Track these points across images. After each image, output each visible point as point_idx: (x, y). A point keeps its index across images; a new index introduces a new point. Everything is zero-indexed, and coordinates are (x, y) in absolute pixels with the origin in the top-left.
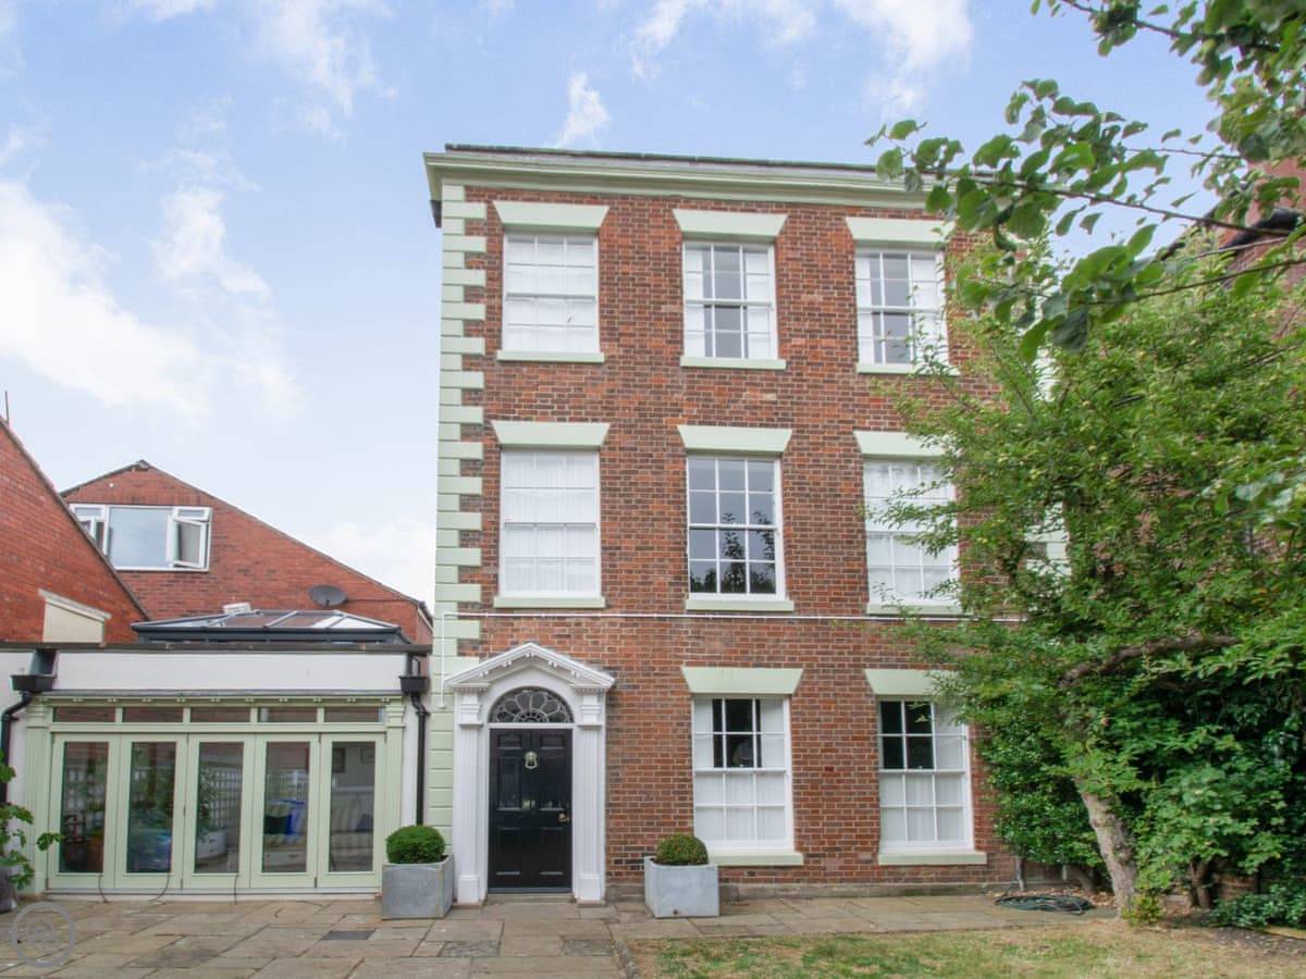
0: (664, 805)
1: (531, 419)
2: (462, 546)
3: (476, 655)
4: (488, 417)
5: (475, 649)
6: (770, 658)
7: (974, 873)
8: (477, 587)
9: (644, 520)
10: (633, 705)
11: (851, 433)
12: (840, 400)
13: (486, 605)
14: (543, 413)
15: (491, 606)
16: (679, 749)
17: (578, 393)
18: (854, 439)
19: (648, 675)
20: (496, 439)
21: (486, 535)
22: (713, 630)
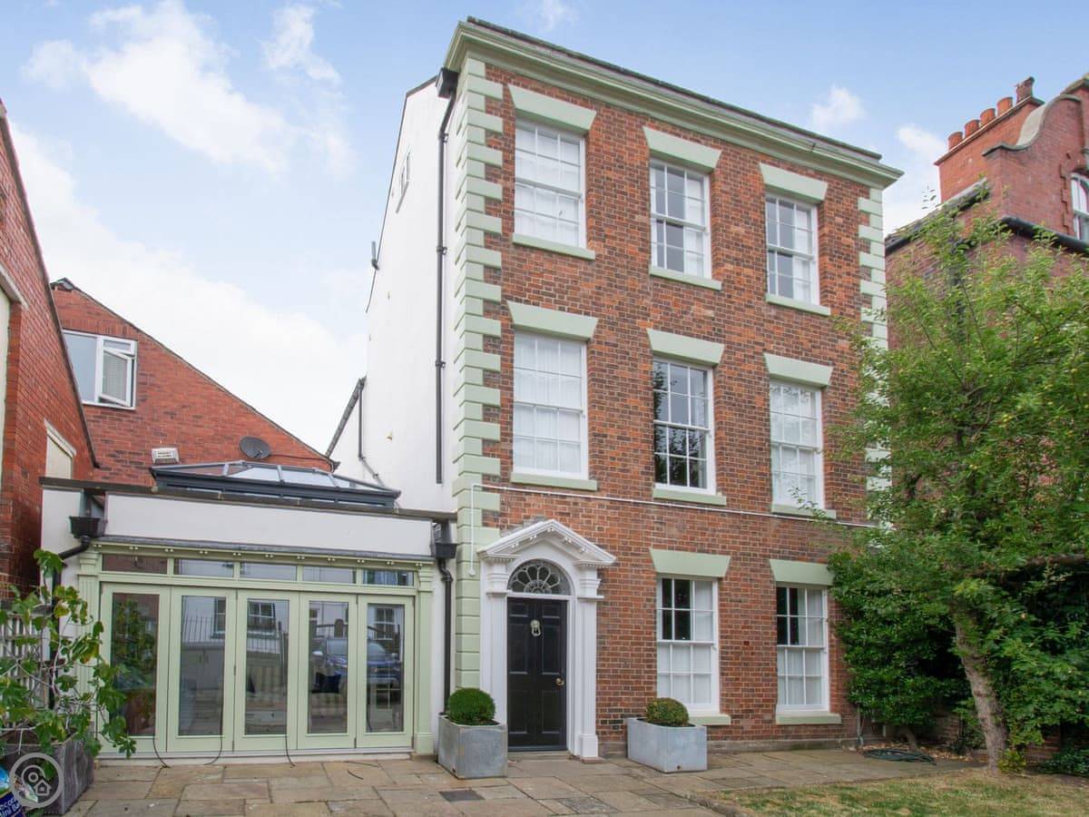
0: (637, 672)
1: (537, 305)
2: (485, 420)
3: (497, 526)
4: (506, 297)
5: (496, 520)
6: (709, 546)
7: (834, 731)
8: (497, 461)
9: (623, 412)
10: (615, 581)
11: (761, 354)
12: (755, 324)
13: (504, 479)
14: (547, 300)
15: (508, 480)
16: (648, 622)
17: (574, 285)
18: (764, 360)
19: (627, 554)
20: (511, 320)
21: (503, 411)
22: (672, 517)
